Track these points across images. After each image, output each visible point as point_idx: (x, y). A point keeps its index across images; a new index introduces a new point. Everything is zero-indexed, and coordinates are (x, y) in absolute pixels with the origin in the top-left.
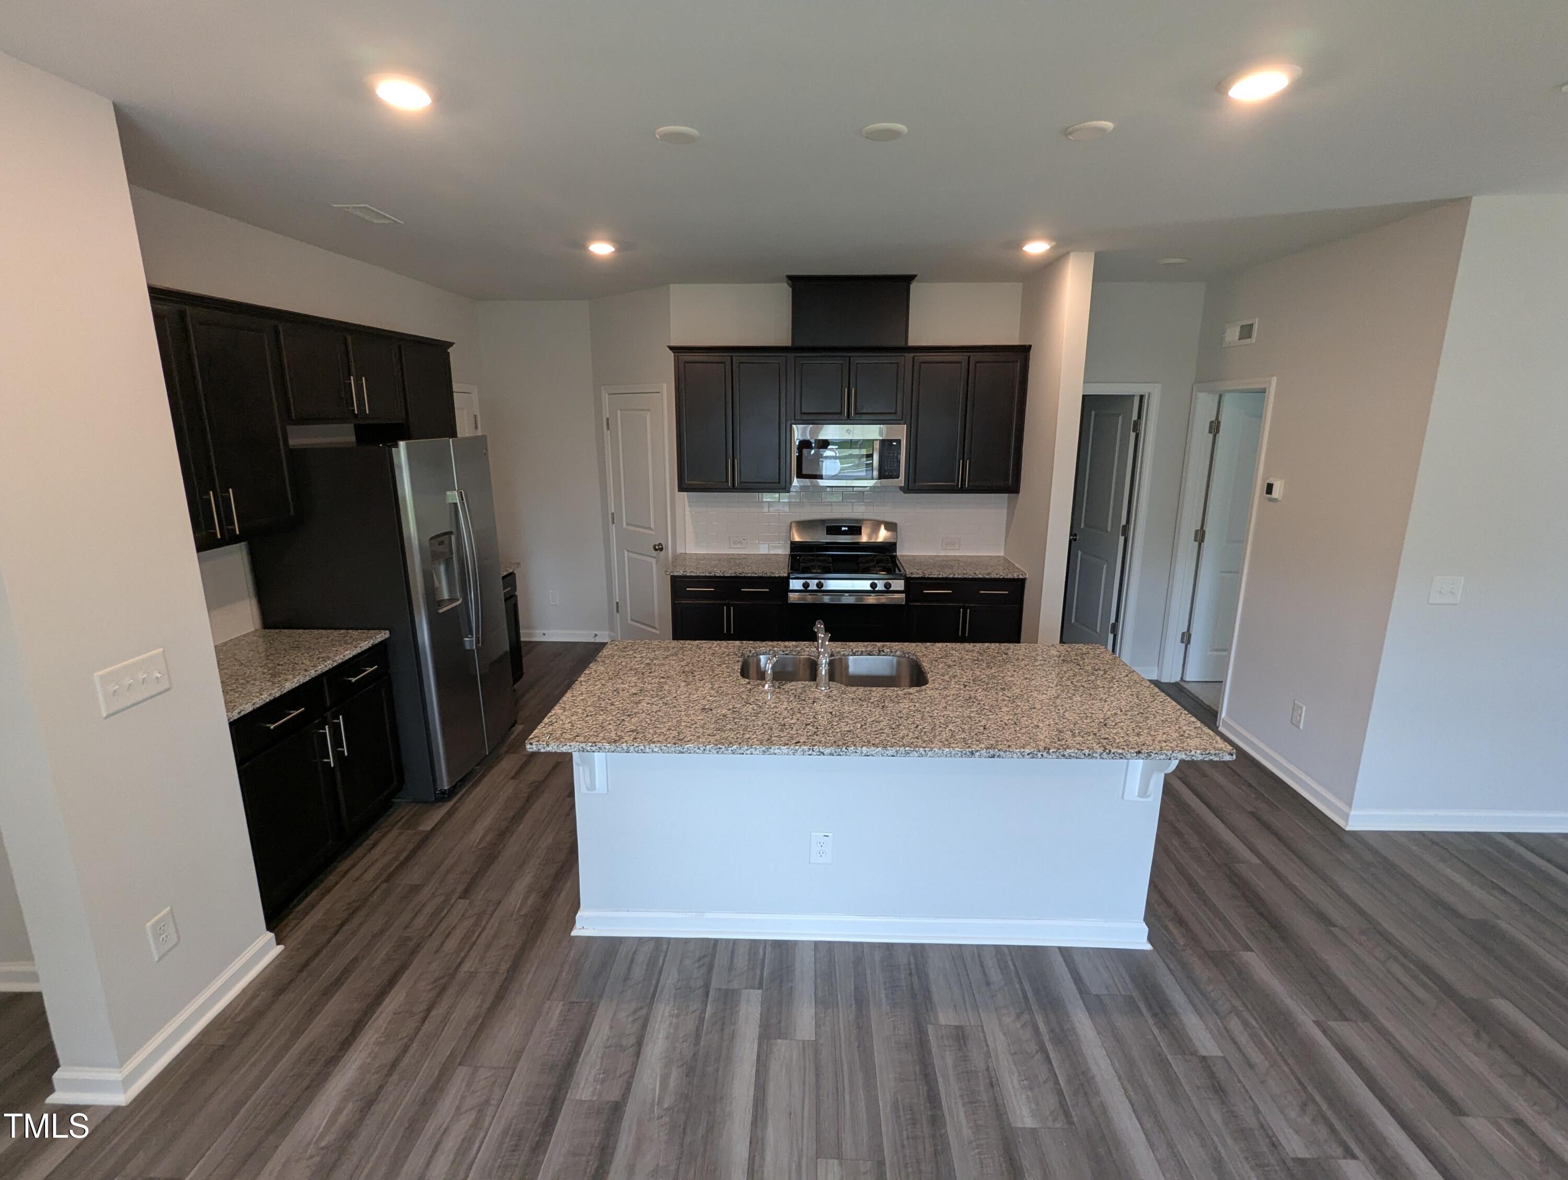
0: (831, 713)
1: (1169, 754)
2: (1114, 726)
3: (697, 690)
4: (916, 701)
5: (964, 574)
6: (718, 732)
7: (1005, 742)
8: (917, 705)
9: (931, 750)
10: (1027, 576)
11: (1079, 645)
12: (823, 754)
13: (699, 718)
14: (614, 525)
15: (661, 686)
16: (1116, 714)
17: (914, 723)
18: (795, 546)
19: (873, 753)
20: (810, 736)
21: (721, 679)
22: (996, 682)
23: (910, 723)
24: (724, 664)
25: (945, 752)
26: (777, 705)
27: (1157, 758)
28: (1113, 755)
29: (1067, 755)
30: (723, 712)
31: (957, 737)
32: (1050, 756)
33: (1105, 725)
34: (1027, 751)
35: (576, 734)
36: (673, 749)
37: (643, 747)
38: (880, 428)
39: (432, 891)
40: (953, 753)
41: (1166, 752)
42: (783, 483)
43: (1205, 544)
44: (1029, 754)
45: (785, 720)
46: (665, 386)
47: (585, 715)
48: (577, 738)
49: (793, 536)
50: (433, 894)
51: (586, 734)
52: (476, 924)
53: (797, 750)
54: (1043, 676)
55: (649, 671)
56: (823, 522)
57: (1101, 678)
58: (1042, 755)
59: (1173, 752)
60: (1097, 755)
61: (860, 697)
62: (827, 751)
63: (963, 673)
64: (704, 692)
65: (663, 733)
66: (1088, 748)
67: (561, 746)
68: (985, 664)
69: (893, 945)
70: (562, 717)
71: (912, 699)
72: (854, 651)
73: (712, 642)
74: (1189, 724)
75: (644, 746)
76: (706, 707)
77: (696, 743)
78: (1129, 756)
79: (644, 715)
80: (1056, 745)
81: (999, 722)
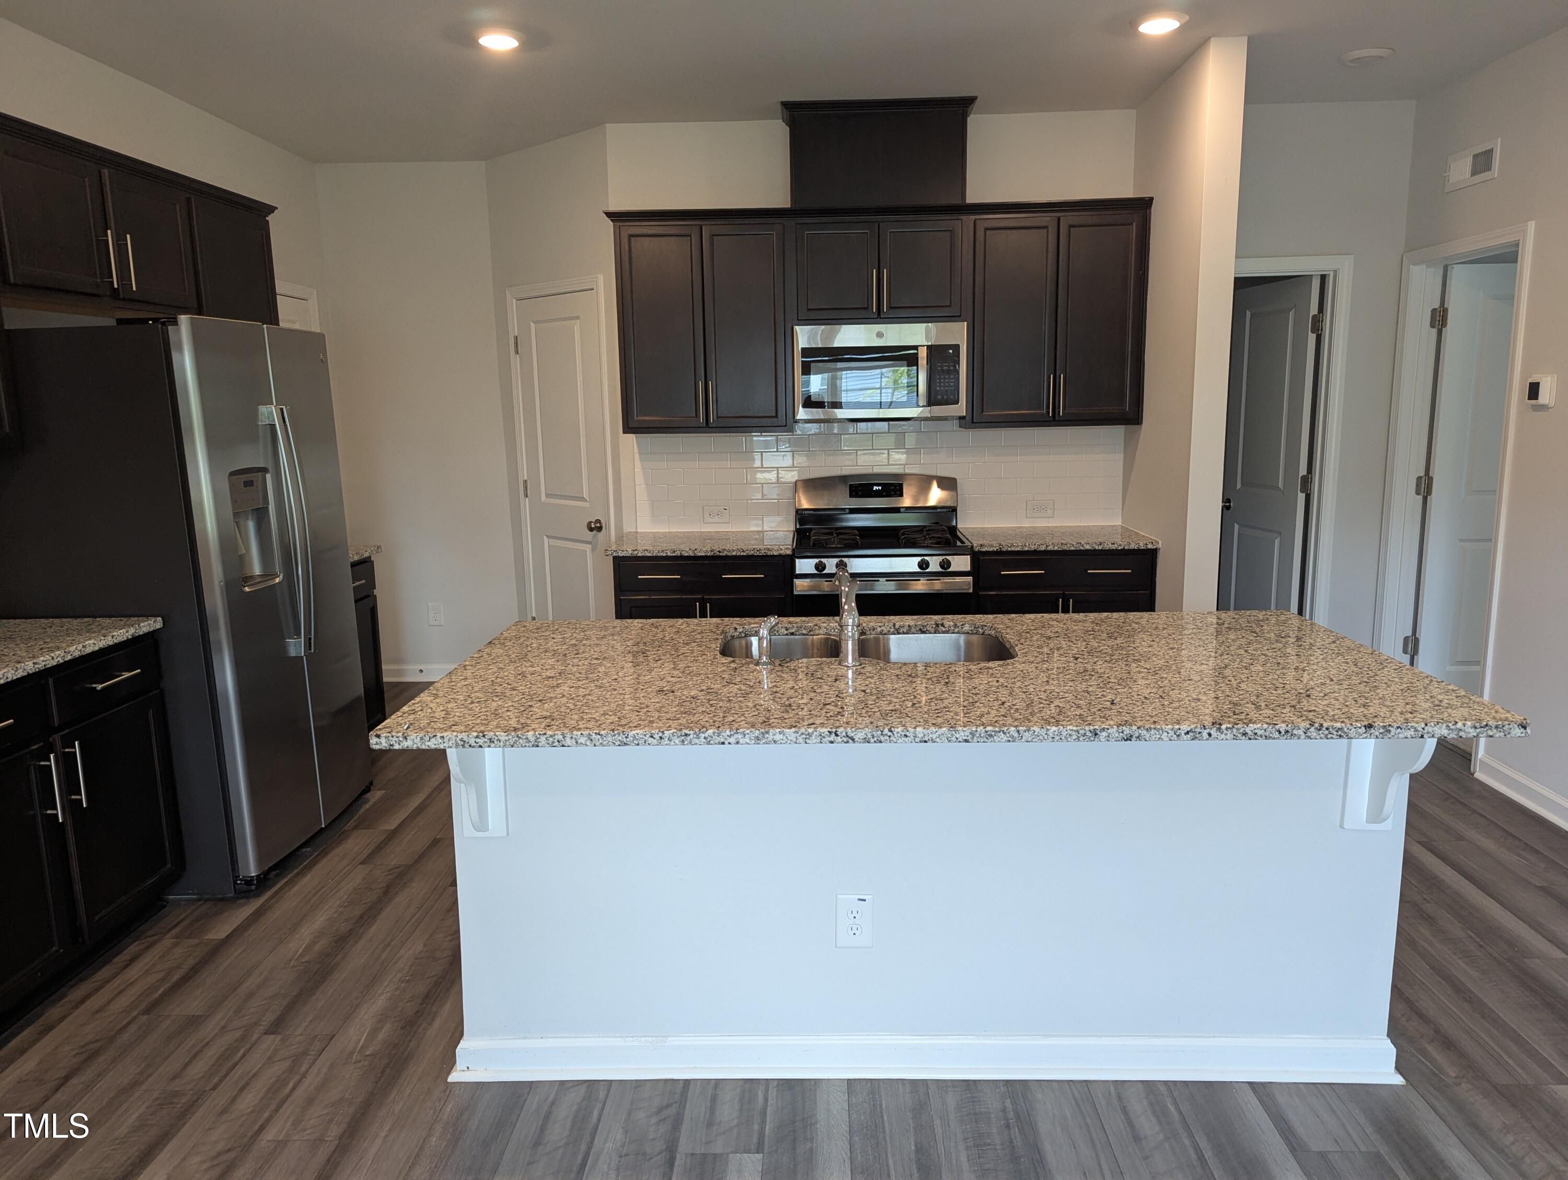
0: (864, 691)
1: (1420, 729)
2: (1323, 697)
3: (650, 671)
4: (998, 676)
5: (1062, 544)
6: (684, 715)
7: (1148, 718)
8: (1001, 680)
9: (1029, 730)
10: (1160, 546)
11: (1252, 611)
12: (853, 740)
13: (652, 701)
14: (527, 499)
15: (592, 669)
16: (1322, 684)
17: (997, 700)
18: (802, 517)
19: (934, 736)
20: (831, 716)
21: (689, 658)
22: (1124, 653)
23: (992, 700)
24: (694, 642)
25: (1050, 733)
26: (778, 684)
27: (1401, 736)
28: (1327, 732)
29: (1250, 733)
30: (692, 694)
31: (1069, 713)
32: (1223, 736)
33: (1308, 696)
34: (1185, 727)
35: (452, 723)
36: (610, 739)
37: (561, 737)
38: (926, 328)
39: (222, 1023)
40: (1064, 733)
41: (1413, 724)
42: (781, 419)
43: (1434, 499)
44: (1187, 733)
45: (791, 700)
46: (601, 278)
47: (469, 702)
48: (454, 727)
49: (799, 501)
50: (223, 1028)
51: (470, 723)
52: (291, 1070)
53: (810, 735)
54: (1199, 646)
55: (575, 652)
56: (843, 479)
57: (1292, 645)
58: (1210, 735)
59: (1426, 725)
60: (1301, 732)
61: (909, 673)
62: (859, 735)
63: (1071, 644)
64: (662, 673)
65: (595, 718)
66: (1284, 722)
67: (427, 738)
68: (1105, 635)
69: (975, 1082)
70: (431, 705)
71: (992, 674)
72: (897, 626)
73: (675, 620)
74: (1447, 692)
75: (563, 734)
76: (665, 689)
77: (646, 729)
78: (1352, 733)
79: (564, 700)
80: (1232, 720)
81: (1136, 696)
